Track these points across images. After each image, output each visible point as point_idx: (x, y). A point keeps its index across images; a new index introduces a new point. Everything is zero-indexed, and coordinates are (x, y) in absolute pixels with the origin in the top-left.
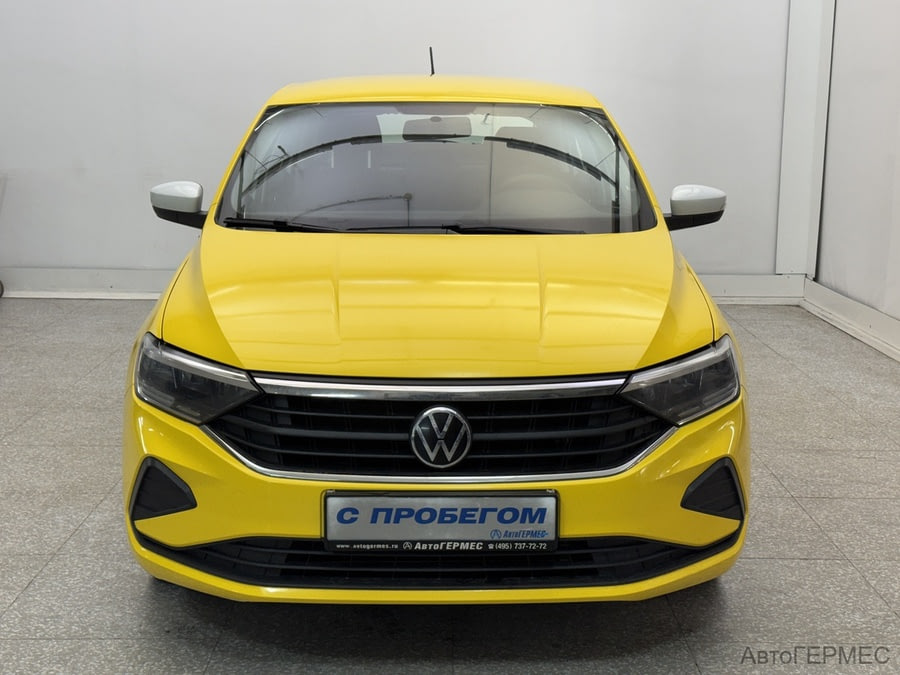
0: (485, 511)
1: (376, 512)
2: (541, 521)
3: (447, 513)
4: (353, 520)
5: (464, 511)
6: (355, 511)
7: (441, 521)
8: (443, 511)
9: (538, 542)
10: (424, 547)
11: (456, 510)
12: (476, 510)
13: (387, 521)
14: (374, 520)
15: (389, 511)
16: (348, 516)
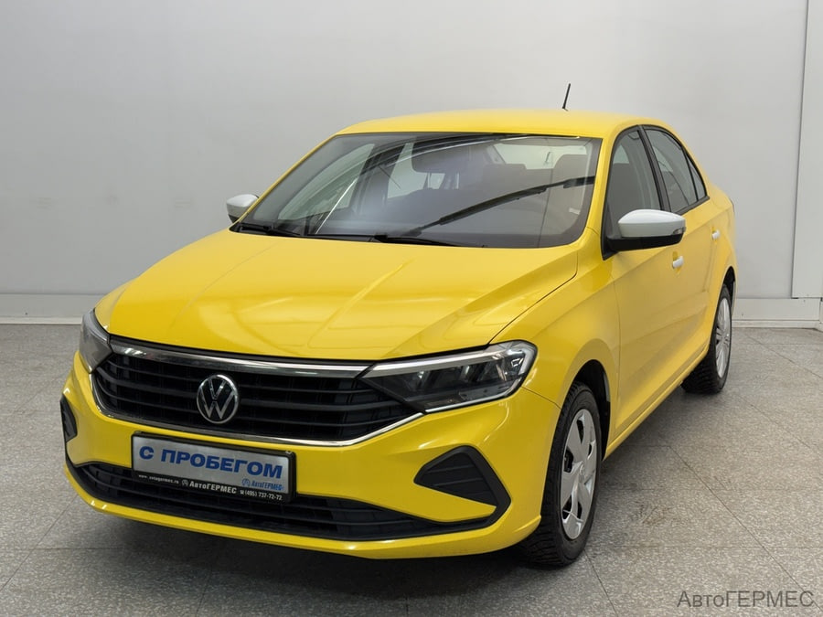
0: (238, 462)
1: (165, 452)
2: (279, 476)
3: (213, 460)
4: (150, 457)
5: (224, 460)
6: (151, 450)
7: (208, 466)
8: (210, 458)
9: (275, 494)
10: (196, 485)
11: (218, 458)
12: (232, 460)
13: (172, 461)
14: (163, 459)
15: (173, 453)
16: (147, 453)
